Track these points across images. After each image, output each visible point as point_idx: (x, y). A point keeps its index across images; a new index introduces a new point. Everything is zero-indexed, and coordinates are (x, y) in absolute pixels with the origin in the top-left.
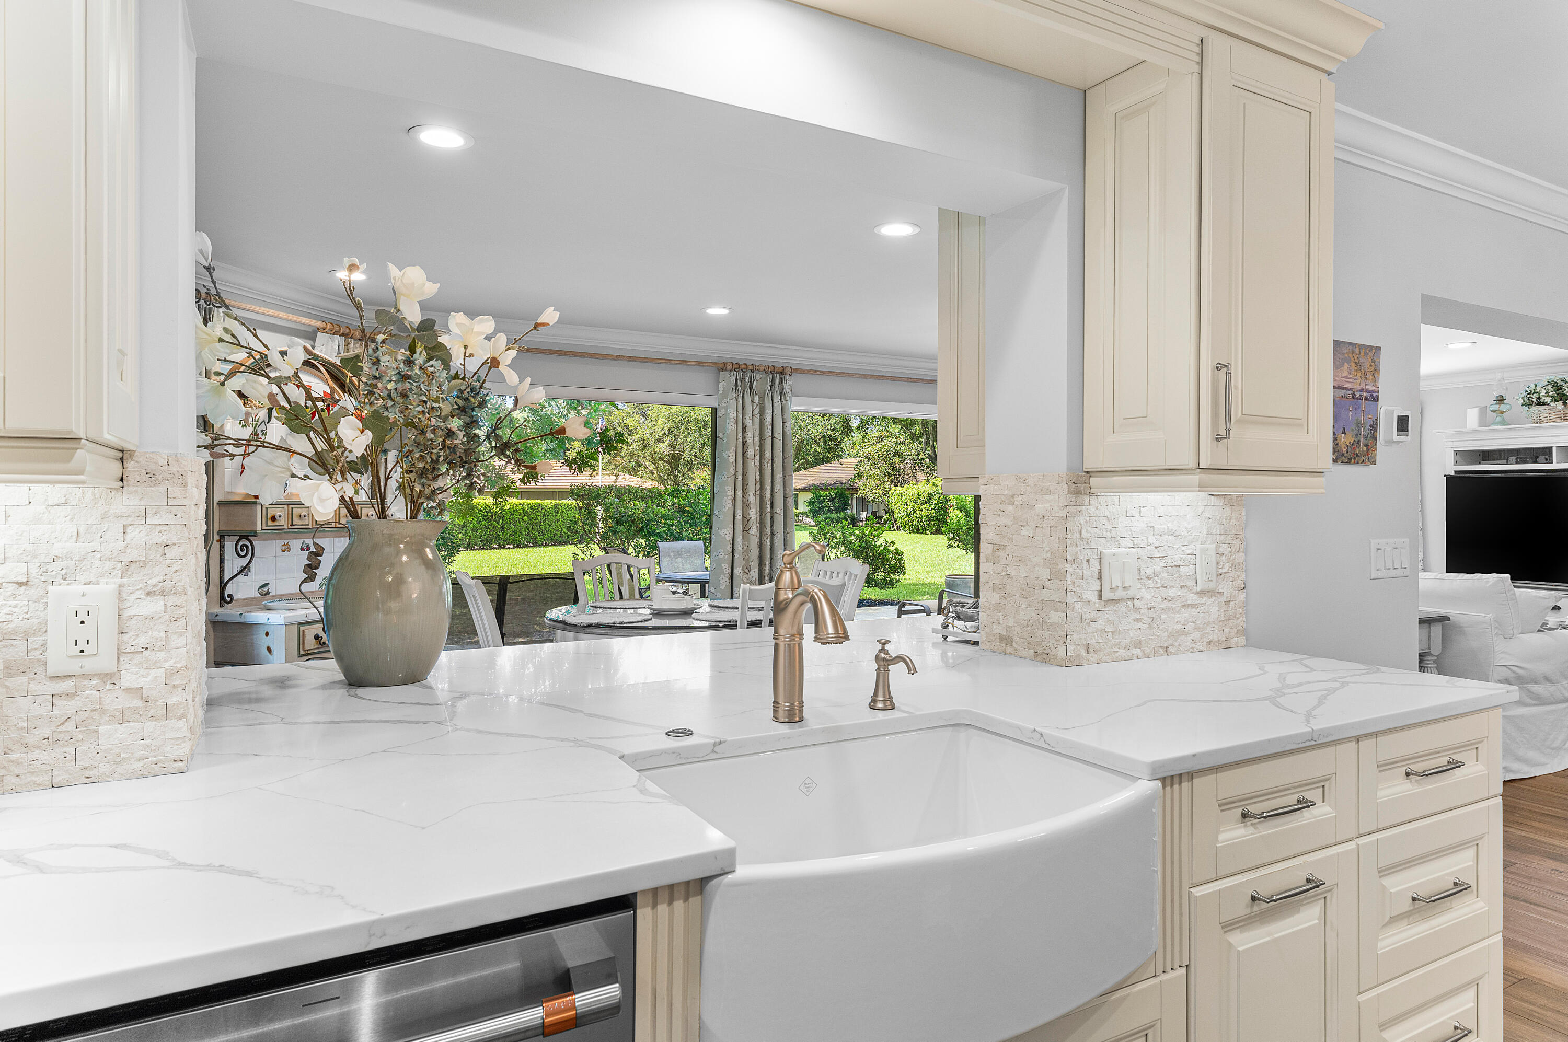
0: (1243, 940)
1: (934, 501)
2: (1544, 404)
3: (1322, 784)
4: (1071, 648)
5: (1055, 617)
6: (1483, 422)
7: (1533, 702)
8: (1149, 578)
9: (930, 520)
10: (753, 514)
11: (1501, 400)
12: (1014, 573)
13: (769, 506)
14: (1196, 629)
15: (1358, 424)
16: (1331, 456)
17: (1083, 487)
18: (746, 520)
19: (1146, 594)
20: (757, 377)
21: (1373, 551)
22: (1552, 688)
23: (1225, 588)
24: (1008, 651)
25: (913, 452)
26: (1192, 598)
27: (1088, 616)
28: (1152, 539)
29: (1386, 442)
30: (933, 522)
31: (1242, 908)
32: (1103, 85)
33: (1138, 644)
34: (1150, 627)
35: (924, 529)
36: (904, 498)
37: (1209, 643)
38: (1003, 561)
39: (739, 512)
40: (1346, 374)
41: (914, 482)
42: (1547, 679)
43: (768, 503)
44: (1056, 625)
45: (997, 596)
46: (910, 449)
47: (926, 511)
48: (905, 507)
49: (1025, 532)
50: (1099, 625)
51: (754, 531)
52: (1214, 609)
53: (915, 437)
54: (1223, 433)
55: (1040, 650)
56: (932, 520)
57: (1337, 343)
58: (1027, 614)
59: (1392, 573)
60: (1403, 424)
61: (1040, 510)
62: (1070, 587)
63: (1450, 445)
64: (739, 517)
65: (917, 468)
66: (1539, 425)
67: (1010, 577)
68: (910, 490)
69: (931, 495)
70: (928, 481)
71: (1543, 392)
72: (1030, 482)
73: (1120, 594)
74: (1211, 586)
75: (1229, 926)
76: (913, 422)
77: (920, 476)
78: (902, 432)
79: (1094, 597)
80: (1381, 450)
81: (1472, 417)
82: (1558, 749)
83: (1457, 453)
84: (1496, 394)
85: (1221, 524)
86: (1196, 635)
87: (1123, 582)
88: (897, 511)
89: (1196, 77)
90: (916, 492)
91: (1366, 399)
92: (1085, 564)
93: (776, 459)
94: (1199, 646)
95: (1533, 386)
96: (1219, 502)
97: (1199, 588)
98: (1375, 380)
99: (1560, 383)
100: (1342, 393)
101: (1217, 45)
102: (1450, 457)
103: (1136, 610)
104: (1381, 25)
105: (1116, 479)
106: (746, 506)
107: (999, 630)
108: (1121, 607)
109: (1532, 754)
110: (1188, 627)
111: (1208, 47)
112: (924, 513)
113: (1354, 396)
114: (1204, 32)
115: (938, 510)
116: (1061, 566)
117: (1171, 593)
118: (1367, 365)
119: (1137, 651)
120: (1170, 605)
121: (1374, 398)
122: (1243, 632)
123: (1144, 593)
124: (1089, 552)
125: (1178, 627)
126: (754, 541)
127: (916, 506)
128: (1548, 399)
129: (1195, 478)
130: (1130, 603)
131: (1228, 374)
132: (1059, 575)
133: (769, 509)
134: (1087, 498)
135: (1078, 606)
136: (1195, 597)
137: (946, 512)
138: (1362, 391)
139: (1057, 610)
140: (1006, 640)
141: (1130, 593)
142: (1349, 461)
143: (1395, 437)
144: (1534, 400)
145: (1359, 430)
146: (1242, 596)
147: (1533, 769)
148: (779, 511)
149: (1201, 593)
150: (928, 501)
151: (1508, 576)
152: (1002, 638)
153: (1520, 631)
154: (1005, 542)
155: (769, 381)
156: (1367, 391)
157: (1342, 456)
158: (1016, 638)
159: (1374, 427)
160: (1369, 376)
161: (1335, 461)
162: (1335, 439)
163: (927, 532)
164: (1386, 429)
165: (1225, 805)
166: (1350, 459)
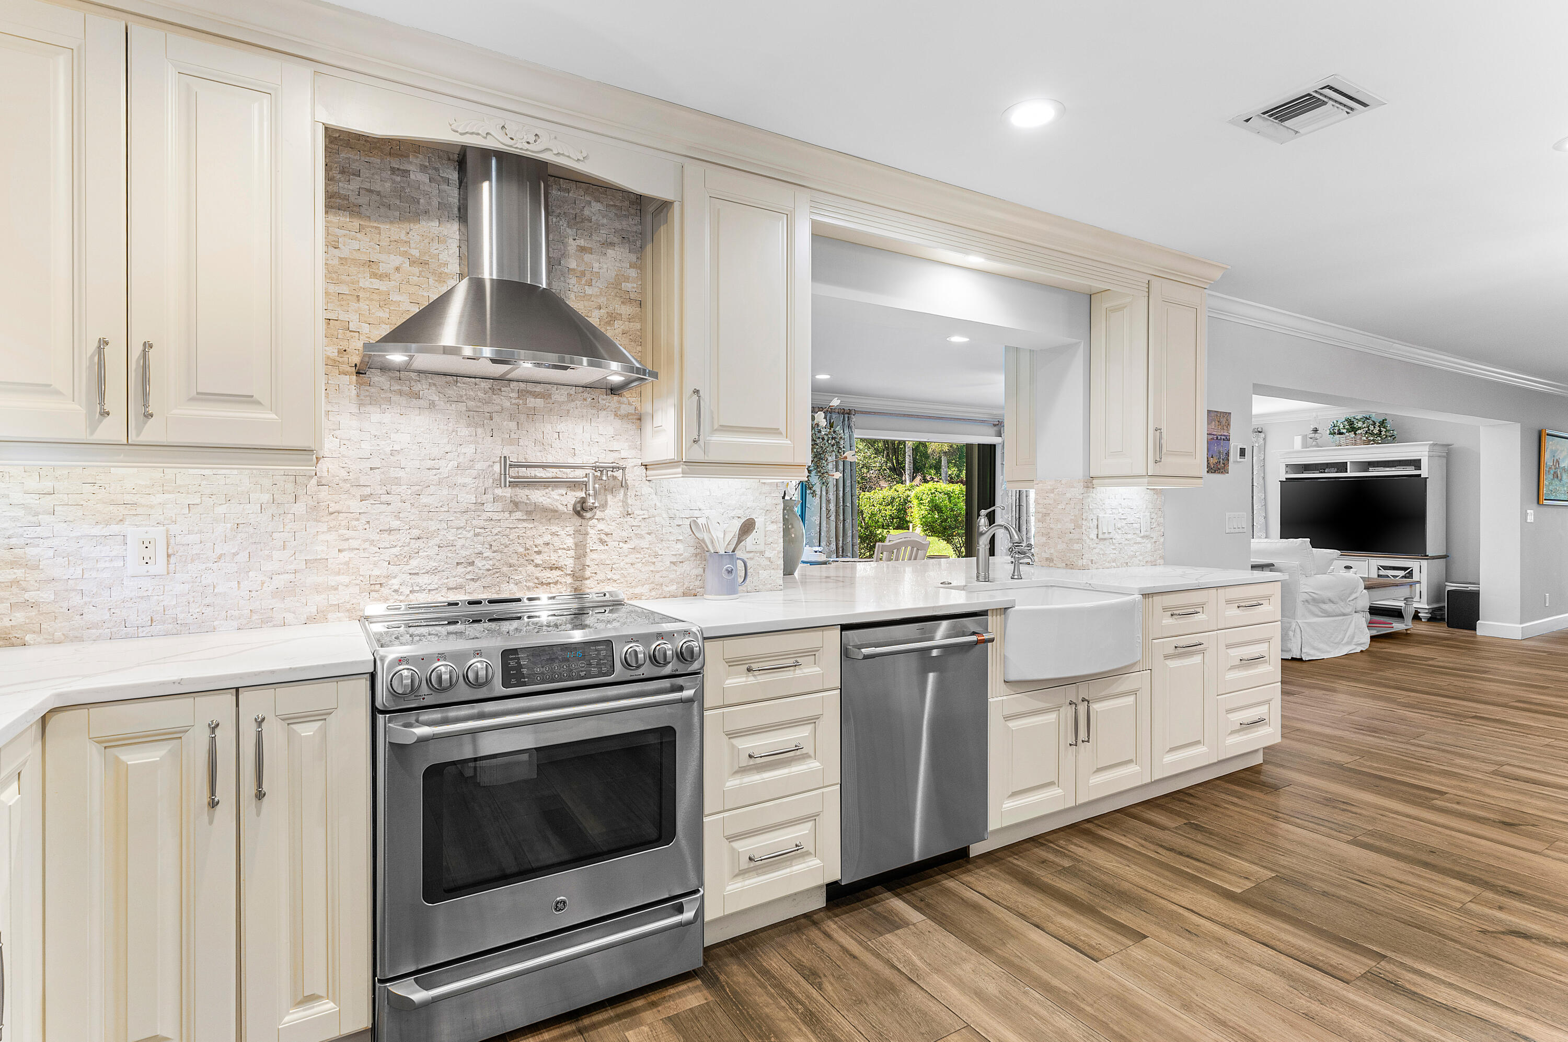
0: (1173, 664)
1: (896, 504)
2: (1342, 434)
3: (1202, 605)
4: (1084, 561)
5: (1076, 547)
6: (1305, 445)
7: (1323, 615)
8: (1119, 529)
9: (893, 519)
10: (832, 507)
11: (1316, 431)
12: (1053, 527)
13: (842, 502)
14: (1141, 555)
15: (1219, 452)
16: (1206, 470)
17: (1090, 485)
18: (828, 511)
19: (1118, 537)
20: (834, 416)
21: (1227, 520)
22: (1334, 606)
23: (1154, 535)
24: (1051, 565)
25: (878, 464)
26: (1139, 540)
27: (1092, 546)
28: (1120, 510)
29: (1234, 462)
30: (895, 520)
31: (1171, 650)
32: (1100, 294)
33: (1114, 561)
34: (1120, 553)
35: (888, 526)
36: (872, 501)
37: (1147, 562)
38: (1048, 521)
39: (824, 505)
40: (1213, 427)
41: (880, 488)
42: (1331, 601)
43: (841, 499)
44: (1077, 550)
45: (1044, 539)
46: (875, 462)
47: (889, 511)
48: (873, 508)
49: (1060, 507)
50: (1097, 551)
51: (833, 518)
52: (1149, 545)
53: (877, 452)
54: (1159, 460)
55: (1068, 563)
56: (894, 518)
57: (1209, 412)
58: (1061, 546)
59: (1237, 530)
60: (1243, 452)
61: (1068, 495)
62: (1084, 532)
63: (1283, 460)
64: (824, 509)
65: (881, 477)
66: (1339, 447)
67: (1052, 529)
68: (876, 494)
69: (893, 499)
70: (891, 488)
71: (1342, 426)
72: (1063, 482)
73: (1107, 536)
74: (1148, 533)
75: (1167, 657)
76: (875, 441)
77: (883, 483)
78: (866, 447)
79: (1095, 538)
80: (1231, 466)
81: (1298, 442)
82: (1339, 643)
83: (1287, 466)
84: (1312, 427)
85: (1152, 503)
86: (1141, 558)
87: (1108, 530)
88: (866, 511)
89: (1147, 298)
90: (881, 496)
91: (1224, 440)
92: (1091, 522)
93: (846, 471)
94: (1142, 563)
95: (1335, 422)
96: (1152, 492)
97: (1142, 534)
98: (1228, 430)
99: (1353, 420)
100: (1211, 437)
101: (1155, 283)
102: (1283, 469)
103: (1114, 544)
104: (1229, 267)
105: (1107, 481)
106: (828, 501)
107: (1045, 555)
108: (1107, 542)
109: (1322, 646)
110: (1137, 554)
111: (1152, 284)
112: (888, 513)
113: (1217, 438)
114: (1150, 278)
115: (899, 510)
116: (1079, 522)
117: (1129, 536)
118: (1224, 423)
119: (1114, 564)
120: (1128, 542)
121: (1227, 439)
122: (1162, 557)
123: (1117, 536)
124: (1092, 515)
125: (1132, 553)
126: (833, 525)
127: (882, 507)
128: (1344, 431)
129: (1146, 480)
130: (1111, 541)
131: (1161, 433)
132: (1078, 526)
133: (842, 504)
134: (1091, 489)
135: (1088, 541)
136: (1140, 539)
137: (905, 511)
138: (1221, 435)
139: (1078, 543)
140: (1049, 560)
141: (1111, 536)
142: (1215, 472)
143: (1239, 460)
144: (1336, 431)
145: (1220, 456)
146: (1162, 540)
147: (1322, 655)
148: (848, 505)
149: (1142, 537)
150: (891, 503)
151: (1309, 539)
152: (1047, 559)
153: (1315, 572)
154: (1049, 512)
155: (842, 419)
156: (1224, 435)
157: (1212, 469)
158: (1055, 559)
159: (1228, 454)
160: (1225, 428)
161: (1208, 472)
162: (1208, 461)
163: (890, 528)
164: (1234, 455)
165: (1165, 609)
166: (1215, 471)
